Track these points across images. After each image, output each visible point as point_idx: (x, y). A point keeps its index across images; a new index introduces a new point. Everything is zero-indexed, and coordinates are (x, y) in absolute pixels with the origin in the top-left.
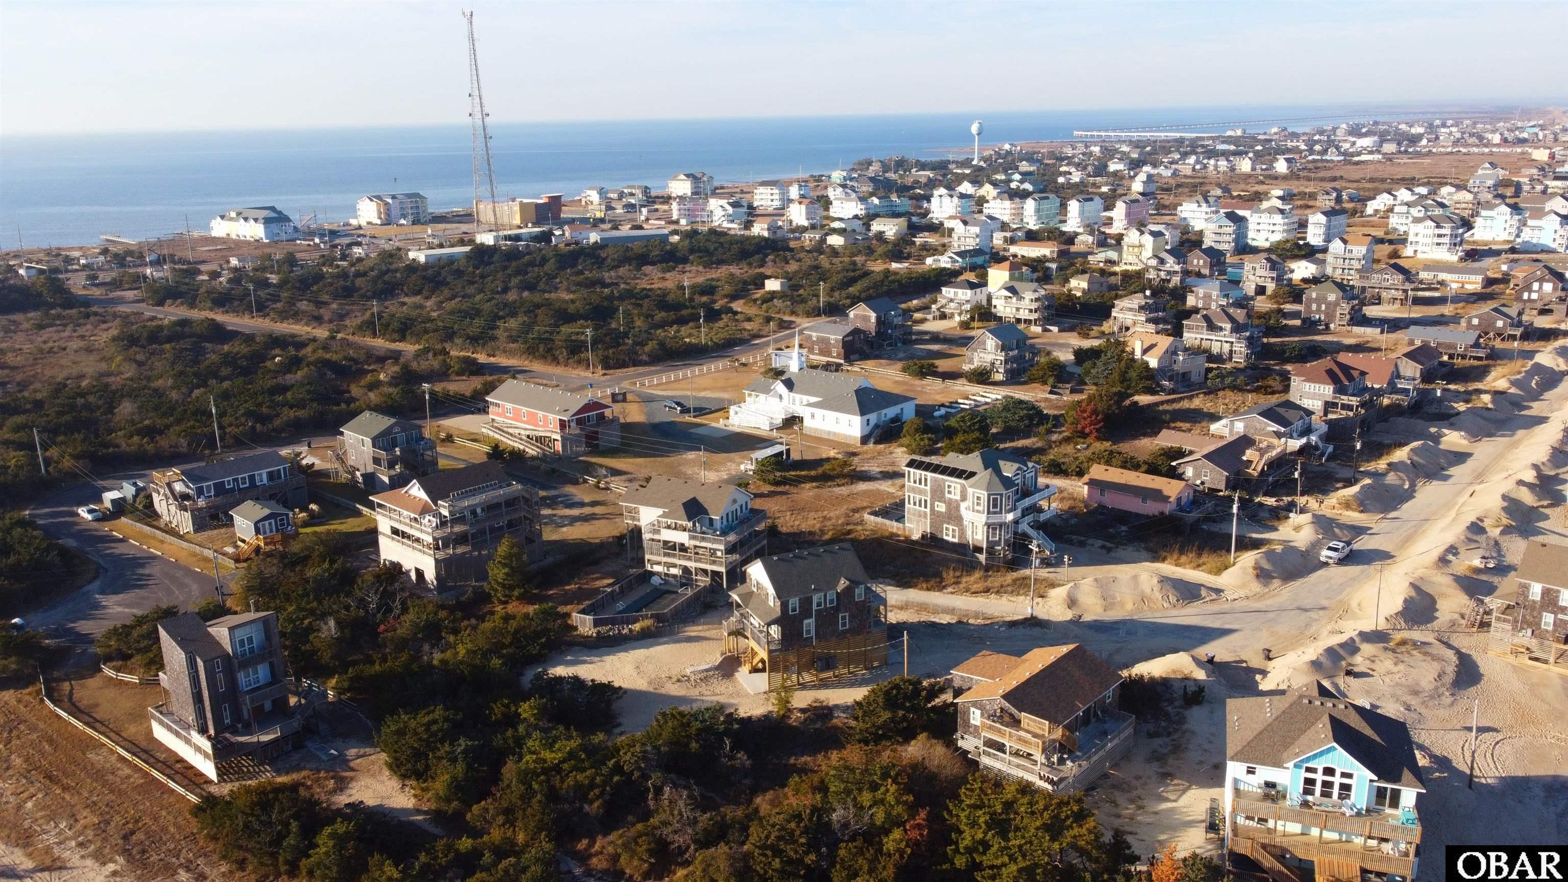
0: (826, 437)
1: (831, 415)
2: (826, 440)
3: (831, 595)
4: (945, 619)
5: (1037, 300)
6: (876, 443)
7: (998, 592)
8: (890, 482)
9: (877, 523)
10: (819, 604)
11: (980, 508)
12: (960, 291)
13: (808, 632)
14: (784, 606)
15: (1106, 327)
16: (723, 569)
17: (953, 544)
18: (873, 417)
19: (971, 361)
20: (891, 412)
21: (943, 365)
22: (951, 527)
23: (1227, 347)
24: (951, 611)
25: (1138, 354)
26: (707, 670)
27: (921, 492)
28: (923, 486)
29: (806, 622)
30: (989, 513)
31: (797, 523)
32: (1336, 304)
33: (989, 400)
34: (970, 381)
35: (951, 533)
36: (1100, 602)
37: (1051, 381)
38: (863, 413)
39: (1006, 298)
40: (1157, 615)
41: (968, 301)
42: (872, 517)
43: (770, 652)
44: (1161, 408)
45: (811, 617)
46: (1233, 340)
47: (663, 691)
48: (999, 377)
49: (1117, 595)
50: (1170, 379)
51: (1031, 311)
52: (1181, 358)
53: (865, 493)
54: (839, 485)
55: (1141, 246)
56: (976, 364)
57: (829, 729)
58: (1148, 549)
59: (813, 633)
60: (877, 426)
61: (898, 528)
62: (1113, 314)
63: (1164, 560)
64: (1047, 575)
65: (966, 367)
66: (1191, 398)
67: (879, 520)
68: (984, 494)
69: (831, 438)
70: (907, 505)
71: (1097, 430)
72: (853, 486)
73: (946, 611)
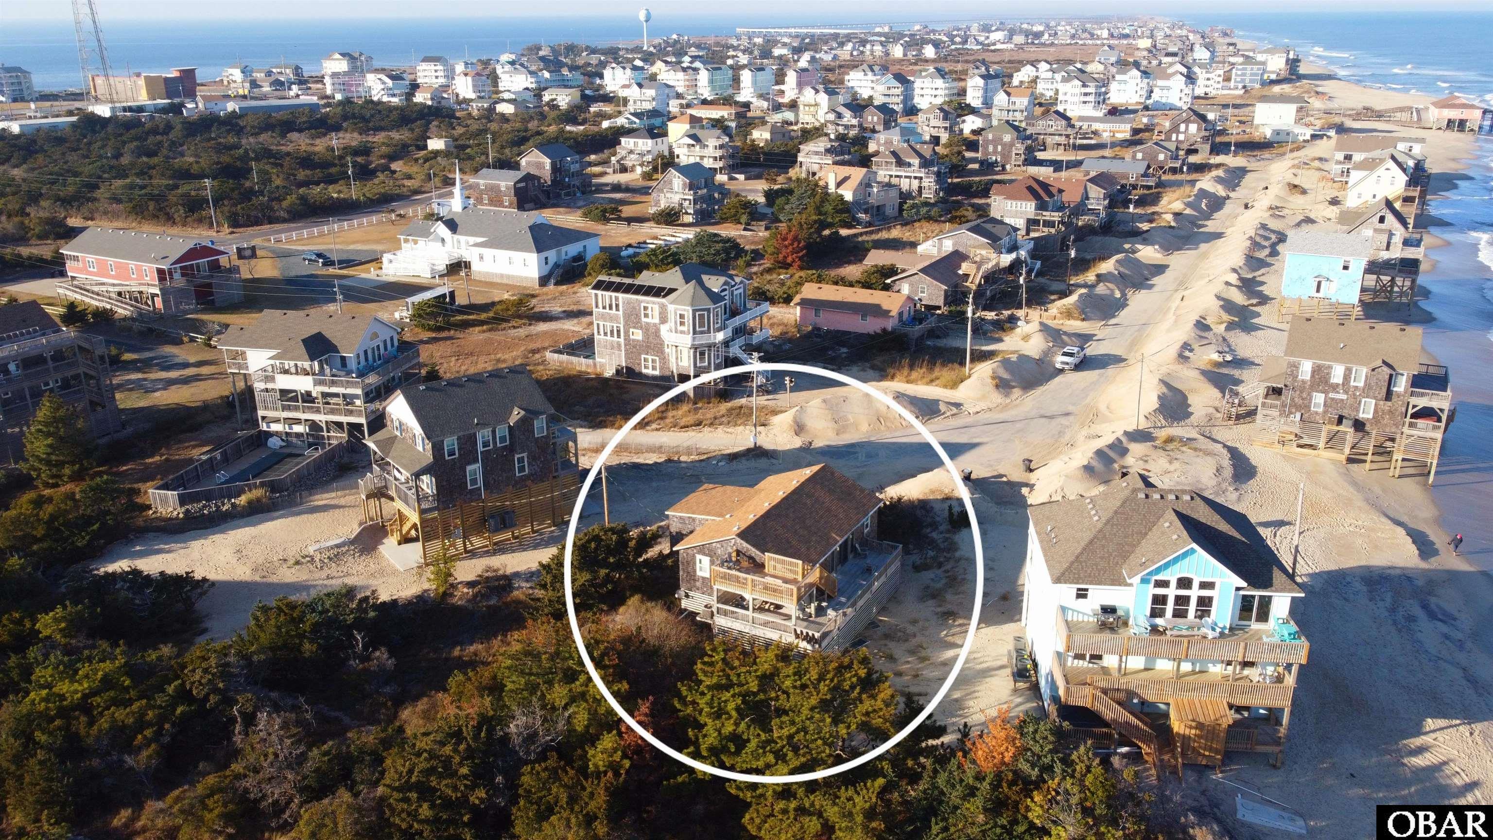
0: (499, 281)
1: (503, 255)
2: (498, 284)
3: (502, 430)
4: (651, 459)
5: (721, 147)
6: (556, 284)
7: (711, 424)
8: (575, 321)
9: (561, 363)
10: (486, 444)
11: (685, 328)
12: (640, 141)
13: (474, 481)
14: (437, 449)
15: (793, 173)
16: (362, 420)
17: (654, 378)
18: (552, 255)
19: (657, 203)
20: (572, 249)
21: (627, 211)
22: (650, 358)
23: (915, 184)
24: (659, 449)
25: (832, 188)
26: (338, 546)
27: (612, 319)
28: (614, 311)
29: (469, 468)
30: (695, 332)
31: (463, 368)
32: (1012, 144)
33: (680, 240)
34: (658, 223)
35: (650, 364)
36: (832, 425)
37: (744, 218)
38: (539, 250)
39: (689, 146)
40: (897, 434)
41: (649, 152)
42: (556, 355)
43: (422, 512)
44: (860, 239)
45: (476, 461)
46: (922, 175)
47: (274, 579)
48: (689, 219)
49: (850, 417)
50: (866, 212)
51: (715, 159)
52: (875, 190)
53: (545, 333)
54: (514, 327)
55: (816, 105)
56: (663, 205)
57: (508, 605)
58: (873, 368)
59: (480, 483)
60: (556, 265)
61: (588, 366)
62: (799, 159)
63: (893, 378)
64: (766, 403)
65: (652, 210)
66: (889, 229)
67: (564, 357)
68: (688, 312)
69: (505, 281)
70: (596, 336)
71: (800, 259)
72: (532, 327)
73: (652, 449)
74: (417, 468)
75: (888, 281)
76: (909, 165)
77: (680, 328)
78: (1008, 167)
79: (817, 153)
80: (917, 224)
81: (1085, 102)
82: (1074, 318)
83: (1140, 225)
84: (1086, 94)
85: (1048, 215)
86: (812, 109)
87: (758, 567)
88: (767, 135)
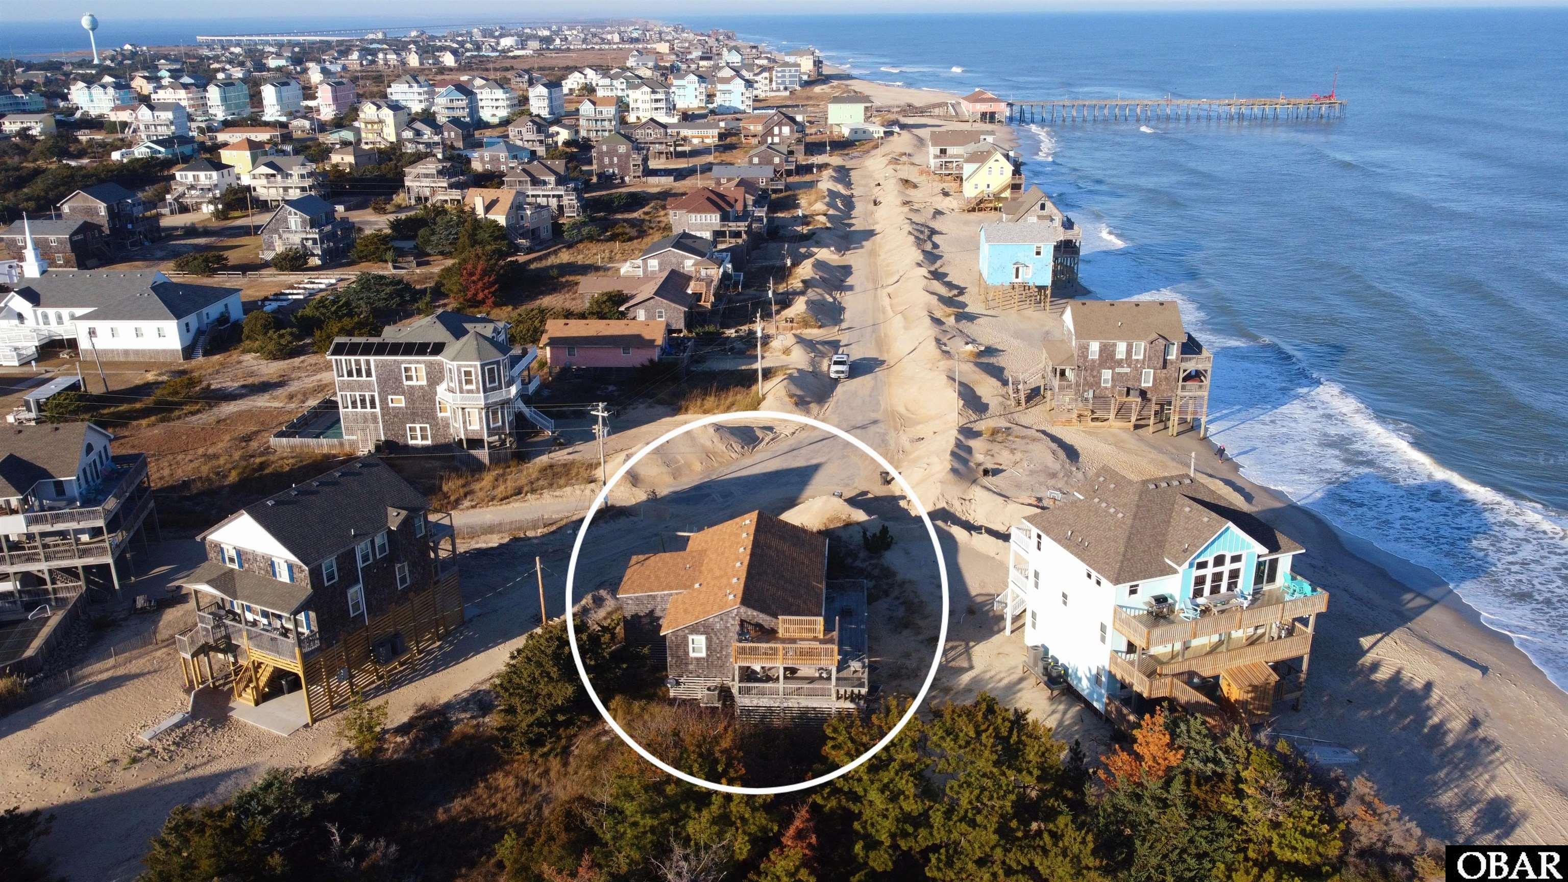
0: (122, 359)
1: (126, 327)
2: (125, 363)
3: (380, 539)
4: (494, 541)
6: (206, 354)
7: (533, 491)
8: (267, 396)
9: (293, 448)
10: (365, 558)
11: (473, 387)
13: (356, 606)
14: (315, 575)
15: (400, 198)
16: (108, 560)
17: (425, 449)
18: (192, 319)
19: (271, 247)
20: (214, 310)
21: (233, 257)
22: (418, 426)
23: (554, 202)
24: (495, 528)
25: (480, 211)
26: (178, 725)
27: (361, 386)
28: (364, 378)
29: (351, 592)
30: (485, 391)
32: (628, 155)
33: (323, 286)
34: (281, 269)
35: (418, 432)
36: (664, 469)
37: (388, 255)
38: (175, 315)
39: (268, 176)
40: (733, 468)
41: (216, 186)
42: (284, 440)
43: (305, 657)
44: (532, 267)
45: (356, 581)
46: (562, 193)
47: (112, 789)
48: (316, 261)
49: (679, 457)
50: (523, 236)
52: (529, 212)
53: (240, 414)
54: (193, 413)
55: (381, 122)
56: (279, 248)
58: (661, 402)
59: (363, 607)
60: (200, 332)
61: (331, 447)
62: (407, 183)
63: (686, 410)
64: (571, 457)
65: (269, 256)
66: (555, 253)
67: (297, 441)
68: (475, 366)
69: (132, 358)
70: (341, 410)
71: (493, 293)
72: (215, 410)
73: (490, 529)
74: (295, 605)
75: (622, 309)
76: (545, 183)
77: (469, 387)
78: (627, 179)
79: (427, 176)
80: (581, 246)
81: (656, 109)
82: (811, 327)
83: (799, 229)
84: (657, 101)
85: (733, 226)
86: (375, 126)
87: (769, 634)
88: (350, 159)
